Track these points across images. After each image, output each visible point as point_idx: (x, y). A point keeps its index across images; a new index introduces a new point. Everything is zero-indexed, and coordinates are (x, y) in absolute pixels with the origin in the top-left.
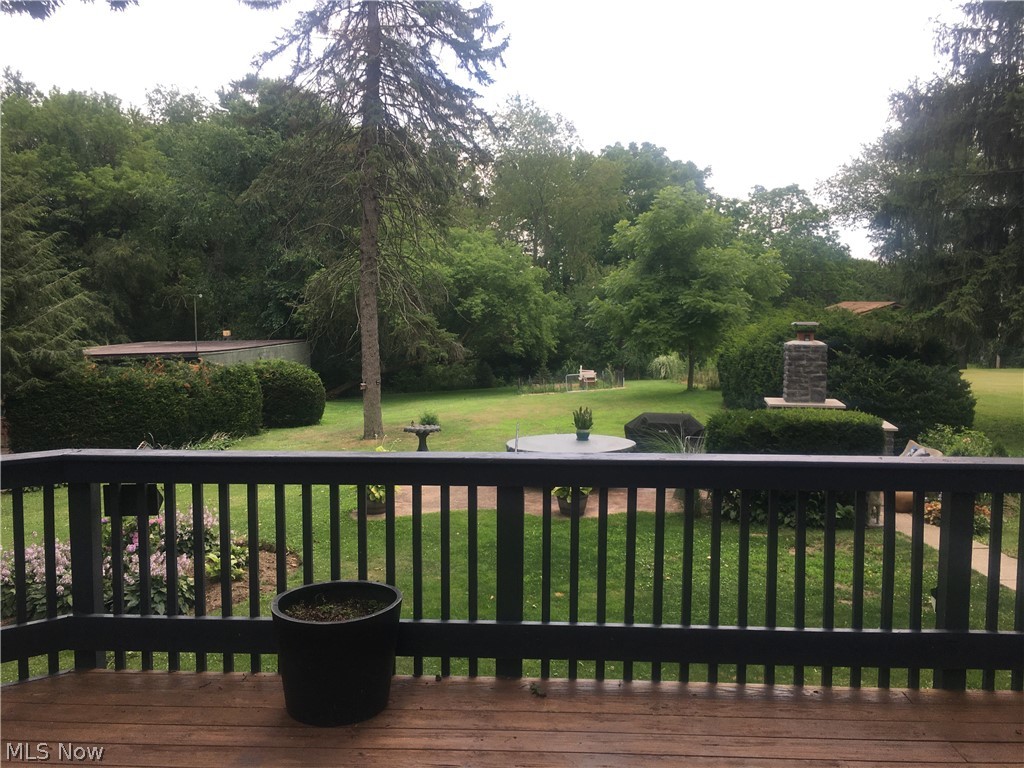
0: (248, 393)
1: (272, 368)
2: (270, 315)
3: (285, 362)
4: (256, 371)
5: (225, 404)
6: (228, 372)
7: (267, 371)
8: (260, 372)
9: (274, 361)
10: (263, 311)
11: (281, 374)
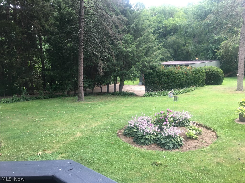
0: (201, 75)
1: (209, 68)
2: (209, 54)
3: (213, 67)
4: (204, 69)
5: (195, 78)
6: (197, 69)
7: (207, 69)
8: (205, 69)
9: (210, 66)
10: (207, 53)
11: (211, 70)
